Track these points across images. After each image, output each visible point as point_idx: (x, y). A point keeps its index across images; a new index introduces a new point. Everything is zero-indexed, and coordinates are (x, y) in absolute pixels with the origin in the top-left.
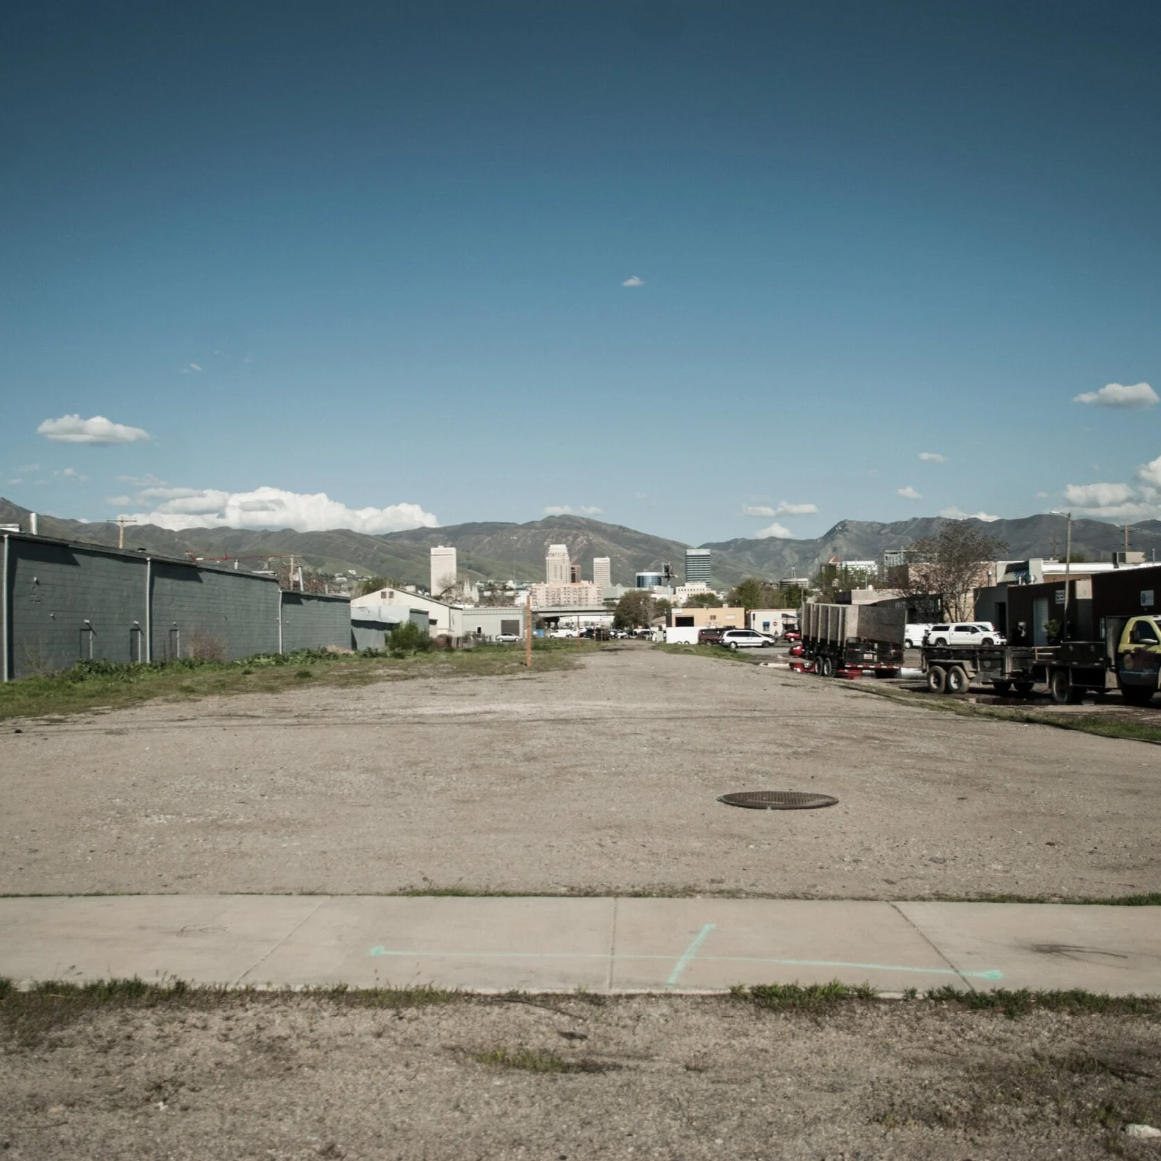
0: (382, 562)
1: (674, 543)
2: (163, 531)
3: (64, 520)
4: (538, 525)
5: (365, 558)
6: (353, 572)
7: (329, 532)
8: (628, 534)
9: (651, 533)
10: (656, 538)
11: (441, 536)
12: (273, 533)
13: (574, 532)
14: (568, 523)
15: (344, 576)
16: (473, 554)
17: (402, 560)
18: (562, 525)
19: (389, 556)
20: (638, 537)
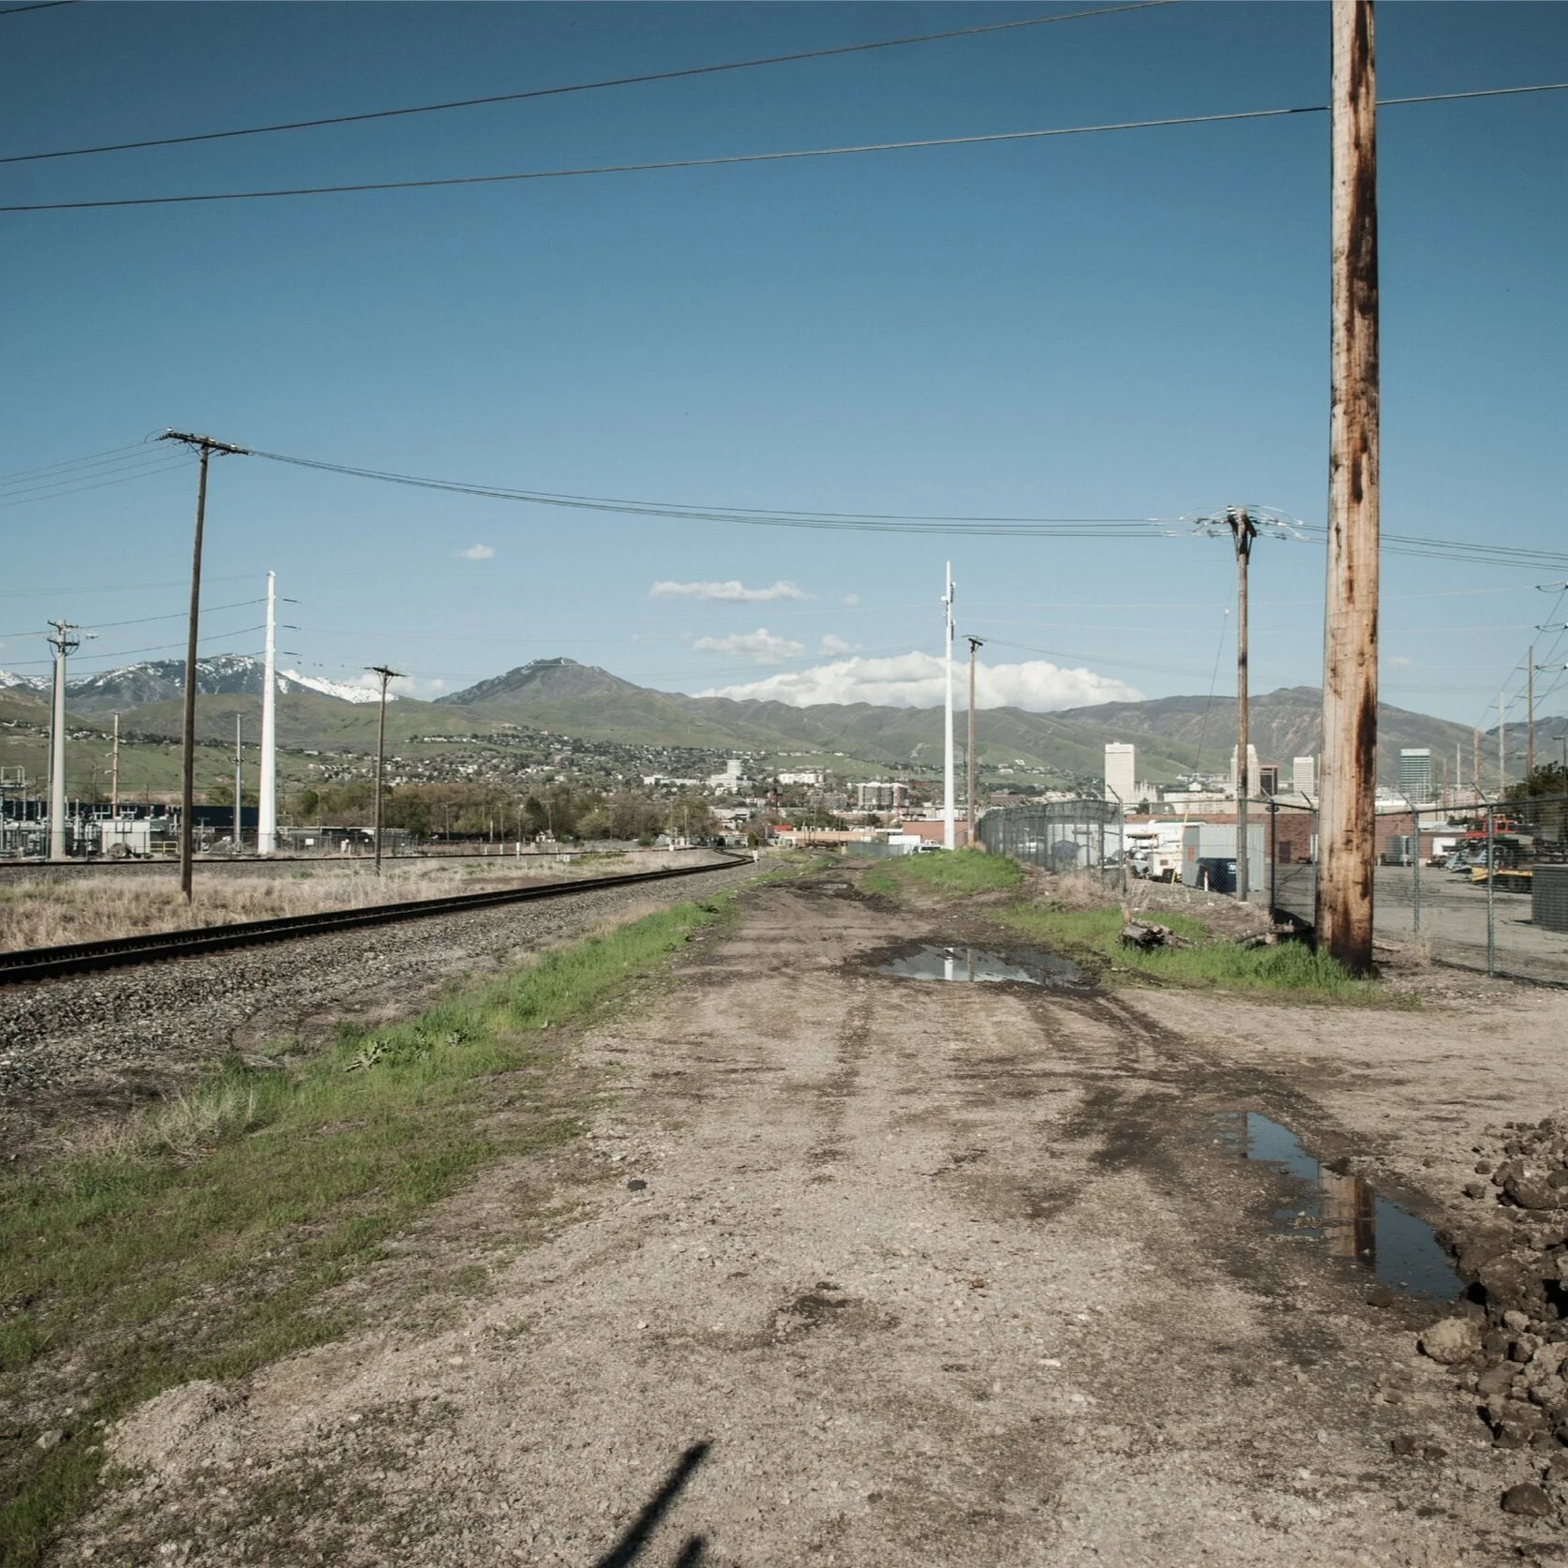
0: (1058, 749)
1: (1452, 725)
2: (789, 708)
3: (669, 694)
4: (1265, 701)
5: (1036, 744)
6: (1021, 762)
7: (991, 710)
8: (1388, 712)
9: (1419, 711)
10: (1427, 719)
11: (1138, 713)
12: (921, 711)
13: (1312, 710)
14: (1305, 697)
15: (1010, 767)
16: (1176, 738)
17: (1084, 748)
18: (1296, 701)
19: (1066, 742)
20: (1401, 716)
